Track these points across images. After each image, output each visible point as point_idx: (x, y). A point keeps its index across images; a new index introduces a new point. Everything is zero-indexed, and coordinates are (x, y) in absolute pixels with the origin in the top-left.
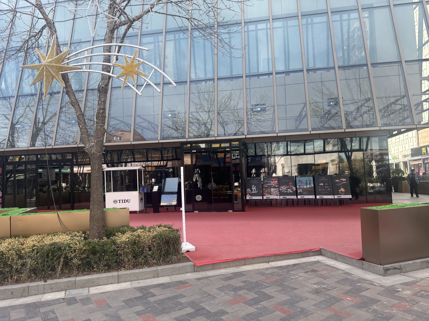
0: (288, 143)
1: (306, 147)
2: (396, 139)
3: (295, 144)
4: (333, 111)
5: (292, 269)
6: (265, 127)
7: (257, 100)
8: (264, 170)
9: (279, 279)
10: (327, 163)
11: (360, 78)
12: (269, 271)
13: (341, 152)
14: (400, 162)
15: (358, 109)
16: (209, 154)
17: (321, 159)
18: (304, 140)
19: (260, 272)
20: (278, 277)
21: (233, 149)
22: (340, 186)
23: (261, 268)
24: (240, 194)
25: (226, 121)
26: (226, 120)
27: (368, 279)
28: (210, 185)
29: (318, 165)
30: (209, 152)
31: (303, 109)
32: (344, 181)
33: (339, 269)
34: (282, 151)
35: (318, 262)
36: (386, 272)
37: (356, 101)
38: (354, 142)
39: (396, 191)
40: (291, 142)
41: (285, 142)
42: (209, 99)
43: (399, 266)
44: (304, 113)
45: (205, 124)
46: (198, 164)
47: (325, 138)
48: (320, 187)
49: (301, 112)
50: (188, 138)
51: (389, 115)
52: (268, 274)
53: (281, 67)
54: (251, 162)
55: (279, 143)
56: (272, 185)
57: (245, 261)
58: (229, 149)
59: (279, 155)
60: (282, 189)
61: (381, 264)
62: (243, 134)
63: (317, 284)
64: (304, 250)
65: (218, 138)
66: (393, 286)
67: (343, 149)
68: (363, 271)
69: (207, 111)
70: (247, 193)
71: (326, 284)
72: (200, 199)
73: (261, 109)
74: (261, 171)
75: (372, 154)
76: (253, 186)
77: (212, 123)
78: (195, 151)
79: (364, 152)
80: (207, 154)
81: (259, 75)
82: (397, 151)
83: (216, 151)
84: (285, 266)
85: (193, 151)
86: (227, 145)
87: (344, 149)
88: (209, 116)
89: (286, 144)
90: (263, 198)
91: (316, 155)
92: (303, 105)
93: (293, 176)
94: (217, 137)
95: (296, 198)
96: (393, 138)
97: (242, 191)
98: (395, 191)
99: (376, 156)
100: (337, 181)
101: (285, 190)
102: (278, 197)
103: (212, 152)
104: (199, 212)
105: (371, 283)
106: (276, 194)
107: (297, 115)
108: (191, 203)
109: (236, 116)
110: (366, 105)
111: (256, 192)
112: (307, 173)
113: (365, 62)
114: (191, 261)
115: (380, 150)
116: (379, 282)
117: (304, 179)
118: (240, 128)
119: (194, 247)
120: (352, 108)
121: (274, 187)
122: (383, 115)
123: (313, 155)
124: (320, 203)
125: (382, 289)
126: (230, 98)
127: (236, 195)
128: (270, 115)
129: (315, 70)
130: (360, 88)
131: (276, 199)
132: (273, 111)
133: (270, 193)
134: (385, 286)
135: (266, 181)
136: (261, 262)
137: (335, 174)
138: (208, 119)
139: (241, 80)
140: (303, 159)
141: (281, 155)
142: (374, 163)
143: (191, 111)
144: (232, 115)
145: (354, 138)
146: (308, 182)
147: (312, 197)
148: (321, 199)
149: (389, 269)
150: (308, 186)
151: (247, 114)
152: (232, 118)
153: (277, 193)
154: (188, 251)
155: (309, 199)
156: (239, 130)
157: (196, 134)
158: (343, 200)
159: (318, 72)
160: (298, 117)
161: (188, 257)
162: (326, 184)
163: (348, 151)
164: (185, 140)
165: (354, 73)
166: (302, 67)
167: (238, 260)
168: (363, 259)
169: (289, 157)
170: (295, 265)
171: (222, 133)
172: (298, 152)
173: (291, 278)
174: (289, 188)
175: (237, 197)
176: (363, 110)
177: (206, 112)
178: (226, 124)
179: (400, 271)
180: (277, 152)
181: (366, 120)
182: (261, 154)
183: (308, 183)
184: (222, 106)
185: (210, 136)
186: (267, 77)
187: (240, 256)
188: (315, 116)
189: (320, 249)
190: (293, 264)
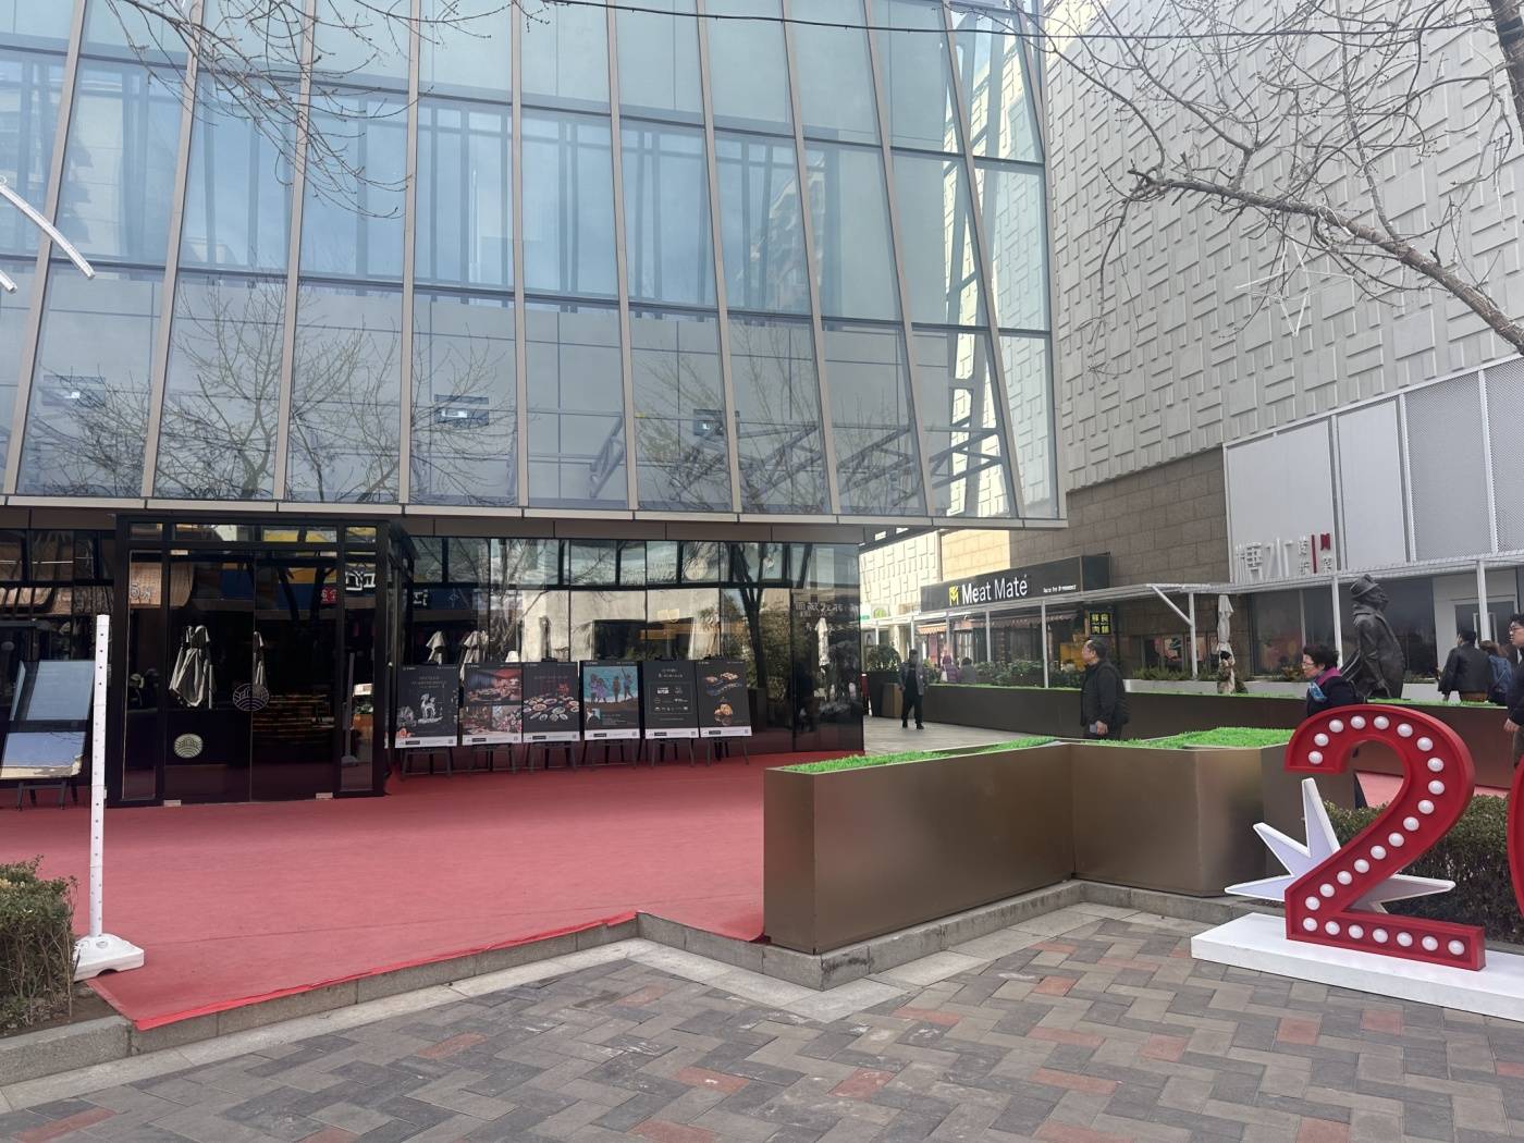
0: (563, 546)
1: (623, 564)
2: (886, 554)
3: (590, 549)
4: (709, 453)
5: (534, 999)
6: (483, 482)
7: (457, 380)
8: (479, 638)
9: (483, 1043)
10: (689, 621)
11: (790, 359)
12: (449, 1017)
13: (730, 585)
14: (891, 626)
15: (782, 452)
16: (250, 570)
17: (666, 608)
18: (618, 540)
19: (411, 1025)
20: (479, 1036)
21: (348, 552)
22: (721, 695)
23: (419, 1008)
24: (371, 728)
25: (331, 446)
26: (327, 439)
27: (775, 1005)
28: (243, 696)
29: (659, 625)
30: (249, 560)
31: (615, 433)
32: (733, 681)
33: (691, 981)
34: (541, 574)
35: (625, 963)
36: (828, 978)
37: (778, 427)
38: (769, 555)
39: (878, 714)
40: (575, 541)
41: (556, 543)
42: (261, 349)
43: (866, 952)
44: (616, 449)
45: (239, 448)
46: (202, 605)
47: (685, 537)
48: (657, 700)
49: (610, 442)
50: (153, 498)
51: (867, 480)
52: (444, 1028)
53: (545, 278)
54: (427, 608)
55: (536, 545)
56: (498, 695)
57: (357, 987)
58: (333, 554)
59: (534, 586)
60: (531, 706)
61: (814, 950)
62: (395, 501)
63: (612, 1042)
64: (583, 926)
65: (284, 508)
66: (843, 1019)
67: (737, 576)
68: (762, 981)
69: (250, 394)
70: (399, 724)
71: (642, 1039)
72: (196, 752)
73: (472, 413)
74: (467, 643)
75: (814, 599)
76: (425, 697)
77: (268, 444)
78: (185, 553)
79: (793, 591)
80: (240, 566)
81: (466, 293)
82: (886, 593)
83: (282, 558)
84: (511, 992)
85: (173, 552)
86: (331, 536)
87: (740, 578)
88: (258, 415)
89: (557, 549)
90: (460, 740)
91: (651, 593)
92: (616, 420)
93: (573, 660)
94: (284, 501)
95: (578, 739)
96: (878, 553)
97: (377, 717)
98: (874, 715)
99: (830, 603)
100: (712, 679)
101: (543, 712)
102: (516, 738)
103: (259, 560)
104: (186, 806)
105: (783, 1017)
106: (508, 728)
107: (597, 452)
108: (151, 768)
109: (374, 429)
110: (805, 442)
111: (437, 720)
112: (622, 655)
113: (805, 311)
114: (115, 1012)
115: (836, 586)
116: (807, 1012)
117: (609, 673)
118: (388, 476)
119: (142, 951)
120: (765, 448)
121: (506, 702)
122: (849, 480)
123: (642, 593)
124: (654, 755)
125: (812, 1034)
126: (350, 360)
127: (357, 734)
128: (504, 439)
129: (658, 309)
130: (791, 391)
131: (510, 745)
132: (512, 426)
133: (489, 725)
134: (821, 1023)
135: (476, 679)
136: (421, 985)
137: (705, 658)
138: (254, 427)
139: (395, 296)
140: (613, 603)
141: (540, 588)
142: (822, 628)
143: (172, 385)
144: (353, 421)
145: (769, 545)
146: (622, 682)
147: (631, 734)
148: (661, 740)
149: (838, 965)
150: (621, 698)
151: (412, 426)
152: (354, 433)
153: (513, 723)
154: (109, 972)
155: (621, 740)
156: (382, 481)
157: (194, 483)
158: (726, 744)
159: (670, 318)
160: (599, 458)
161: (106, 997)
162: (679, 691)
163: (752, 585)
164: (137, 504)
165: (773, 340)
166: (616, 292)
167: (329, 986)
168: (764, 939)
169: (565, 593)
170: (544, 983)
171: (309, 489)
172: (598, 581)
173: (527, 1032)
174: (556, 705)
175: (361, 738)
176: (795, 460)
177: (246, 398)
178: (331, 458)
179: (867, 967)
180: (528, 577)
181: (803, 491)
182: (467, 578)
183: (622, 686)
184: (316, 386)
185: (258, 497)
186: (498, 303)
187: (337, 972)
188: (656, 464)
189: (637, 915)
190: (538, 979)
